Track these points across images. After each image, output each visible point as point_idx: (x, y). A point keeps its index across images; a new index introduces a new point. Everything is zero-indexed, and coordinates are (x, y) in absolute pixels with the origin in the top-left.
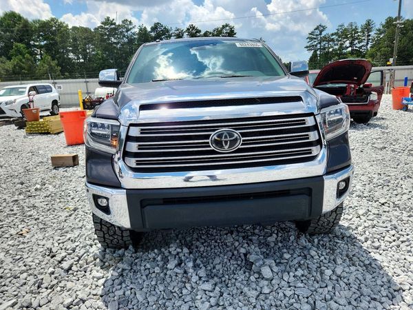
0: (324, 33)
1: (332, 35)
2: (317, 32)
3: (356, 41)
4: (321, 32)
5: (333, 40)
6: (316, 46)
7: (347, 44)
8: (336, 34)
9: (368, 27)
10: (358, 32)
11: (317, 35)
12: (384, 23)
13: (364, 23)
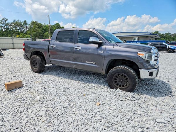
0: (7, 22)
1: (12, 23)
2: (3, 21)
3: (22, 28)
4: (5, 21)
5: (12, 25)
6: (4, 27)
7: (18, 28)
8: (13, 23)
9: (25, 23)
10: (22, 24)
11: (3, 22)
12: (31, 22)
13: (24, 21)
